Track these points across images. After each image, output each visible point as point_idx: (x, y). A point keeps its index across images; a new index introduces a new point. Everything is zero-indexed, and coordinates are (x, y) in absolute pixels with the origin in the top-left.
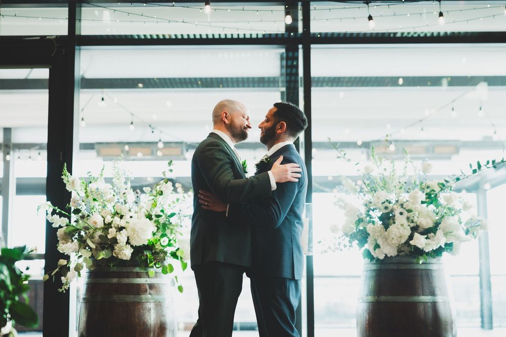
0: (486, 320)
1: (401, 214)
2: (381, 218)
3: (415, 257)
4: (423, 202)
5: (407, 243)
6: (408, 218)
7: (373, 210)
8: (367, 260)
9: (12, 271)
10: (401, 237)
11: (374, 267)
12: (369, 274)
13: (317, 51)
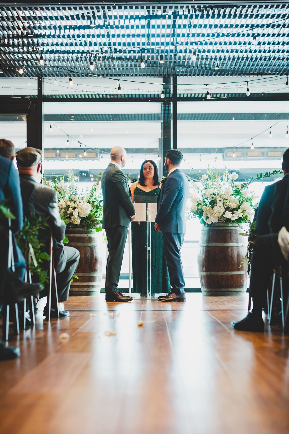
1: (220, 201)
2: (210, 203)
3: (227, 223)
4: (232, 195)
5: (222, 216)
6: (224, 203)
7: (206, 199)
8: (203, 225)
10: (219, 213)
11: (206, 228)
12: (204, 232)
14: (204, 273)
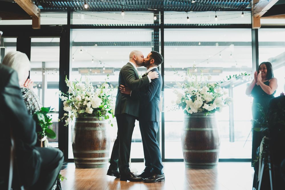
0: (232, 138)
1: (199, 96)
2: (191, 98)
3: (204, 113)
4: (208, 91)
5: (201, 107)
6: (202, 98)
7: (188, 94)
8: (186, 114)
9: (46, 116)
10: (199, 105)
11: (188, 117)
12: (186, 119)
14: (186, 151)
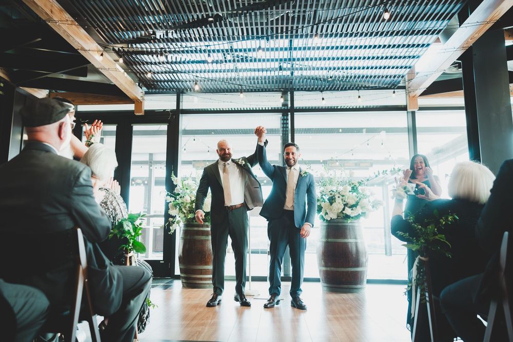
0: (388, 251)
1: (339, 197)
2: (329, 199)
3: (346, 220)
4: (350, 192)
5: (342, 212)
6: (342, 199)
7: (325, 195)
8: (322, 220)
9: (134, 225)
10: (338, 209)
11: (325, 224)
12: (322, 227)
13: (297, 115)
14: (324, 269)
